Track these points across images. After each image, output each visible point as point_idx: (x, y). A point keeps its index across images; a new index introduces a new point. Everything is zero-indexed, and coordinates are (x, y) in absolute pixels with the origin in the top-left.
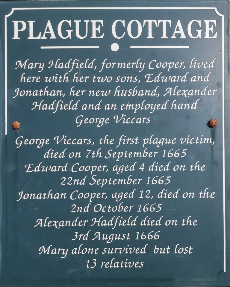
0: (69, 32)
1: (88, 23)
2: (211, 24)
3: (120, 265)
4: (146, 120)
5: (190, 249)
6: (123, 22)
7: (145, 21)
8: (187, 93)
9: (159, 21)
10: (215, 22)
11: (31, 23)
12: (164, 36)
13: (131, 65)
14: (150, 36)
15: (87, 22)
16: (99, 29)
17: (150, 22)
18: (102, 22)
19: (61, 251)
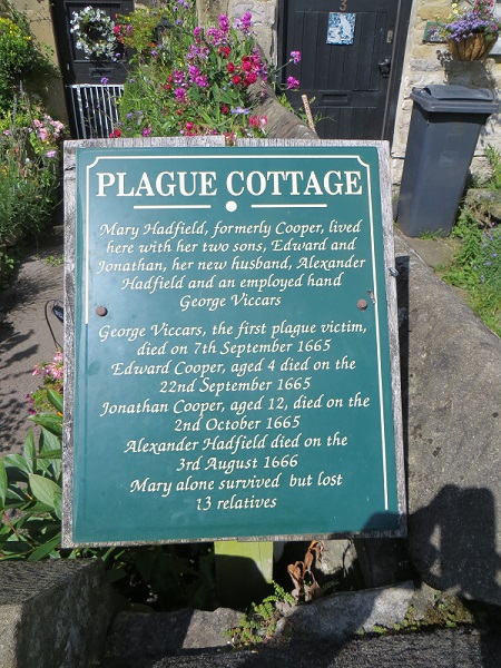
0: (172, 187)
1: (196, 175)
2: (353, 176)
3: (243, 504)
4: (274, 301)
5: (339, 478)
6: (241, 174)
7: (269, 174)
8: (327, 264)
9: (288, 173)
10: (358, 173)
11: (121, 176)
12: (295, 192)
13: (253, 229)
14: (276, 192)
15: (194, 174)
16: (210, 183)
17: (276, 174)
18: (214, 174)
19: (162, 487)
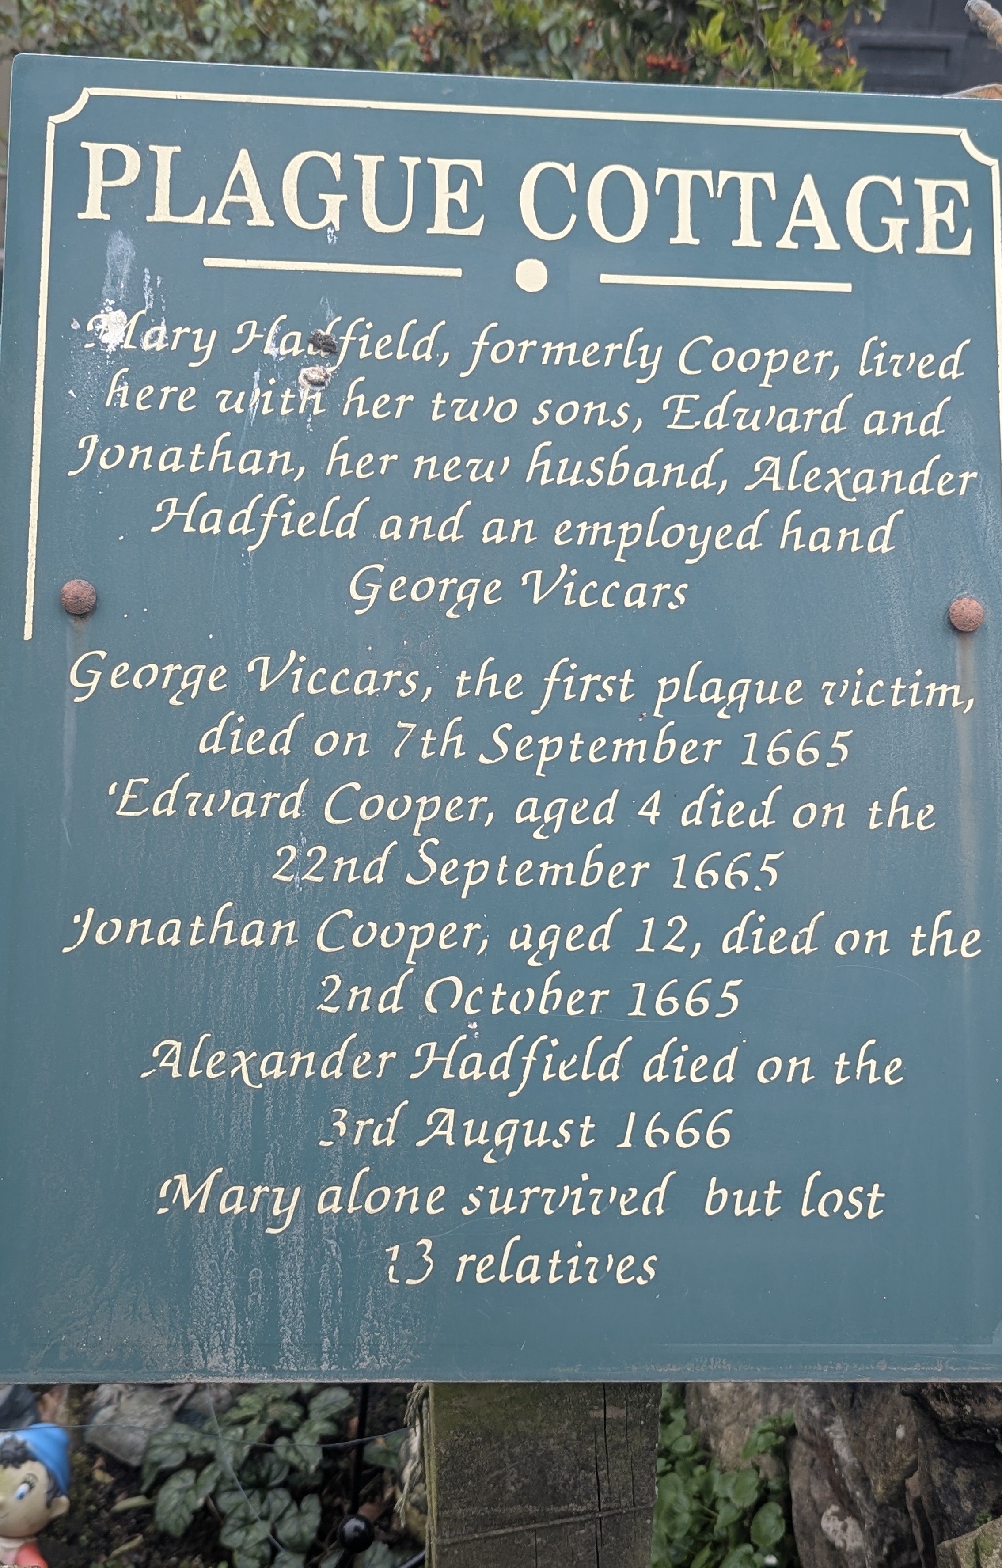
0: (333, 202)
1: (417, 167)
2: (944, 196)
3: (544, 1270)
4: (668, 596)
5: (875, 1194)
6: (569, 172)
7: (662, 173)
8: (847, 482)
9: (724, 176)
10: (961, 187)
11: (164, 154)
12: (747, 238)
13: (603, 353)
14: (685, 236)
15: (411, 162)
16: (461, 196)
17: (685, 177)
18: (475, 166)
19: (267, 1200)
